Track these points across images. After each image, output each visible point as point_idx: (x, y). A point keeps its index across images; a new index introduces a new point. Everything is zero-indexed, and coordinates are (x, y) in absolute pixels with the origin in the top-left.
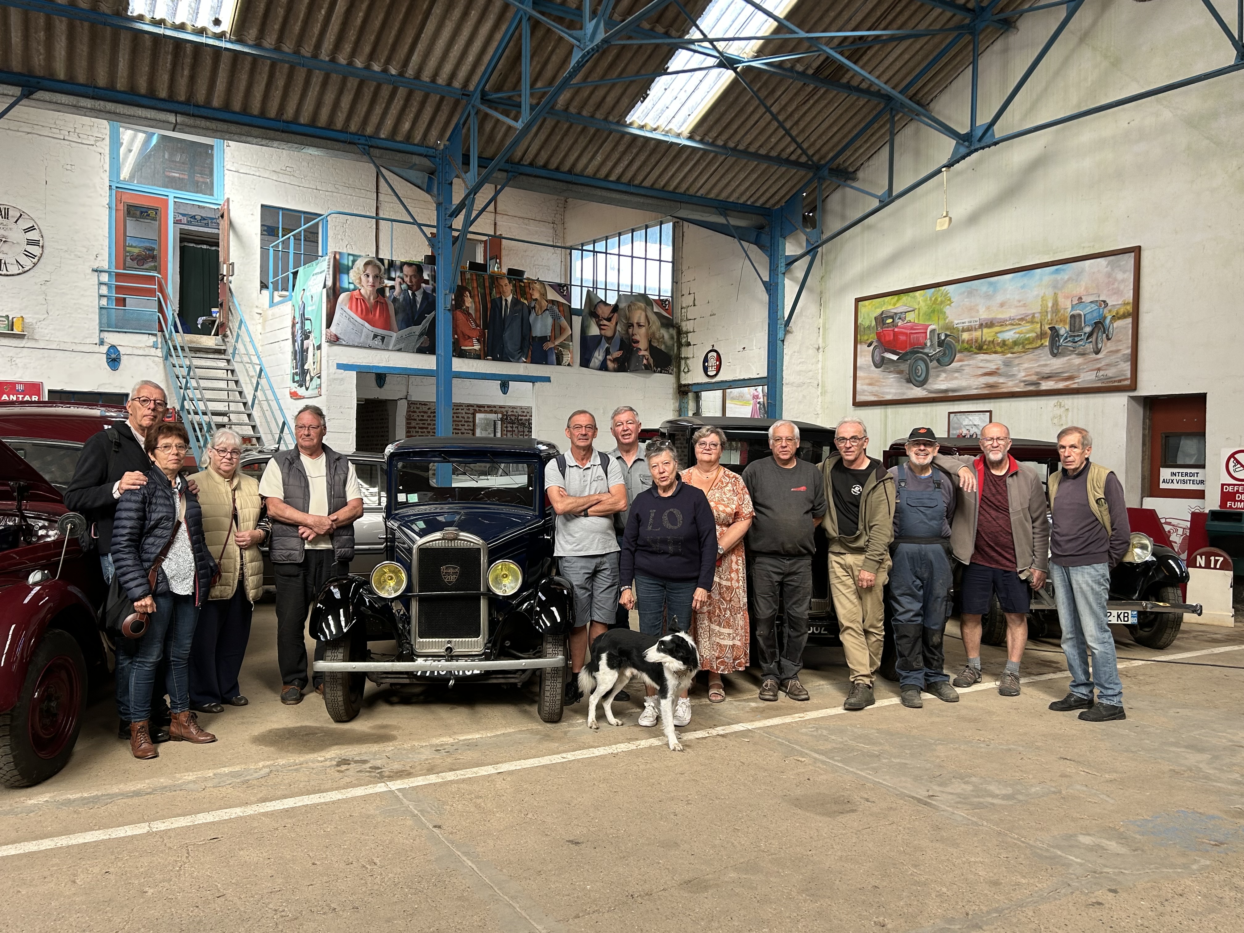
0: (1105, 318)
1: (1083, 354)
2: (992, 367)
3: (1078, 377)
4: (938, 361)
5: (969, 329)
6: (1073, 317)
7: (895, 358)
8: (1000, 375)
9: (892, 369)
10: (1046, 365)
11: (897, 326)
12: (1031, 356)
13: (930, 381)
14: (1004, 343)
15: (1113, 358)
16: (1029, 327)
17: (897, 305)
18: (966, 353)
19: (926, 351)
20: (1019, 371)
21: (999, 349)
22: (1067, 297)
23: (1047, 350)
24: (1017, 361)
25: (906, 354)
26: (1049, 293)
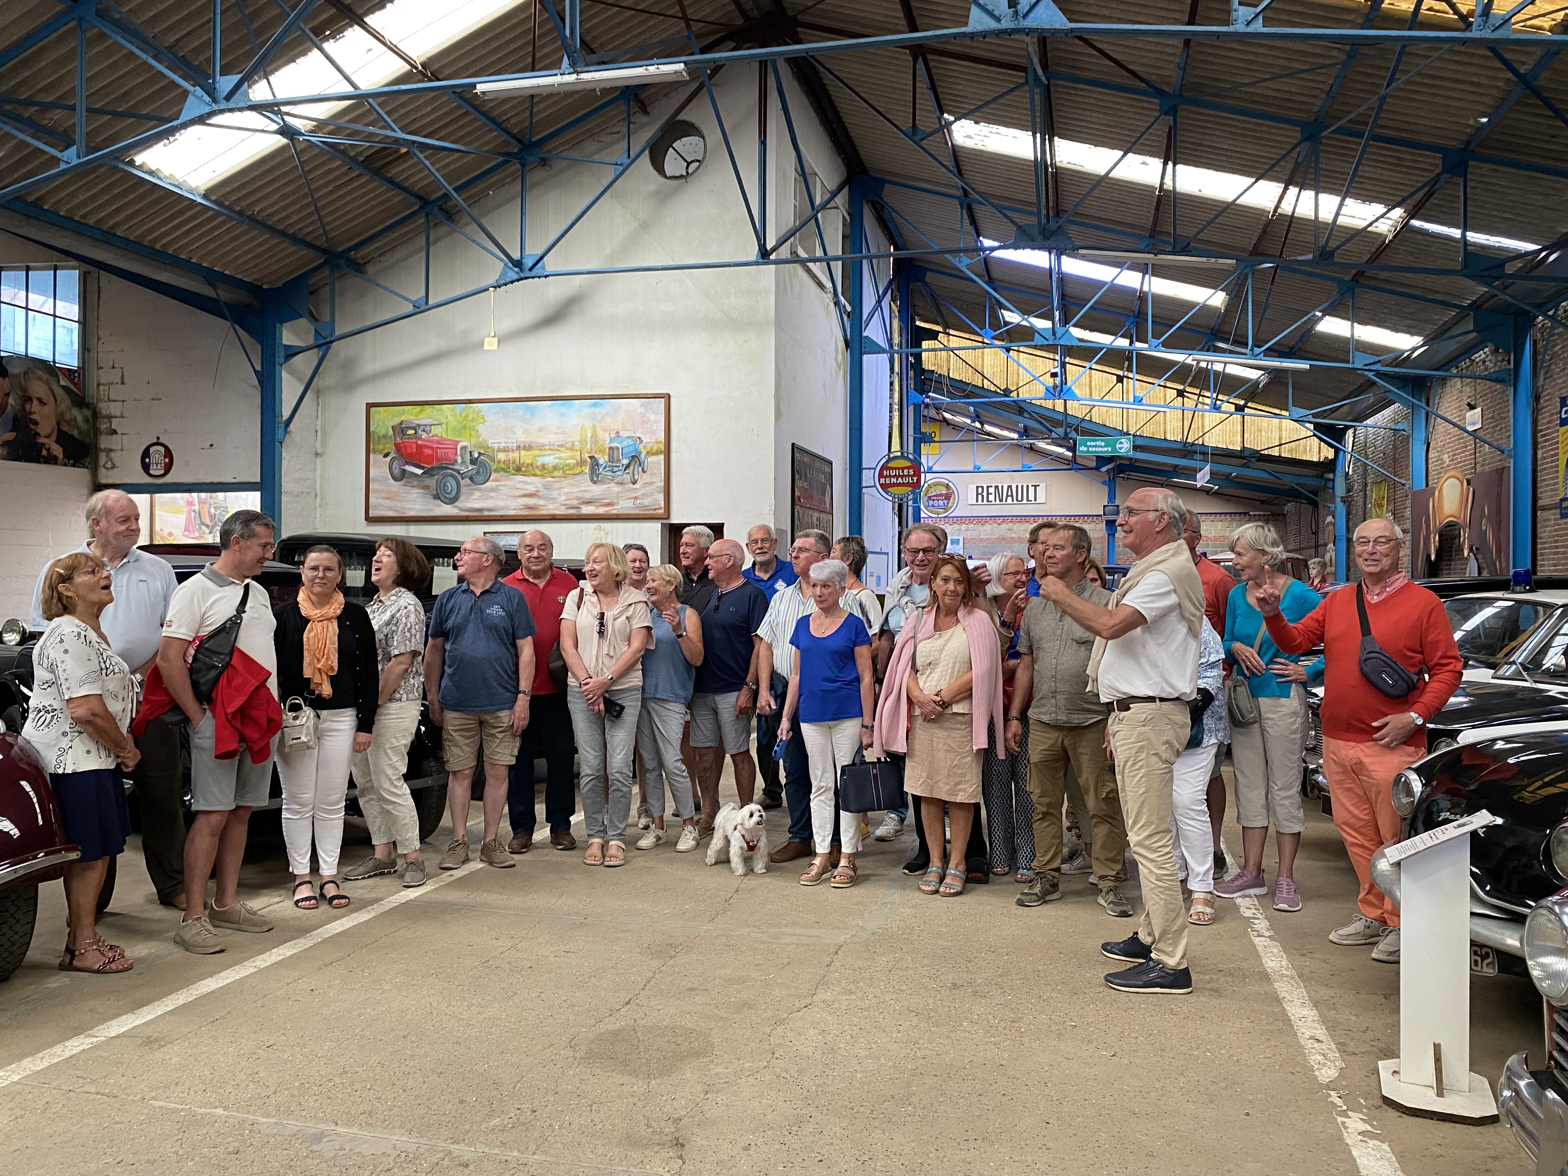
0: (640, 453)
1: (621, 484)
2: (532, 489)
3: (617, 504)
4: (471, 478)
5: (505, 450)
6: (611, 448)
7: (419, 472)
8: (540, 497)
9: (416, 483)
10: (586, 491)
11: (421, 439)
12: (571, 481)
13: (462, 498)
14: (543, 467)
15: (649, 489)
16: (569, 453)
17: (421, 416)
18: (502, 473)
19: (456, 467)
20: (560, 495)
21: (538, 472)
22: (605, 430)
23: (587, 477)
24: (557, 485)
25: (433, 469)
26: (588, 424)
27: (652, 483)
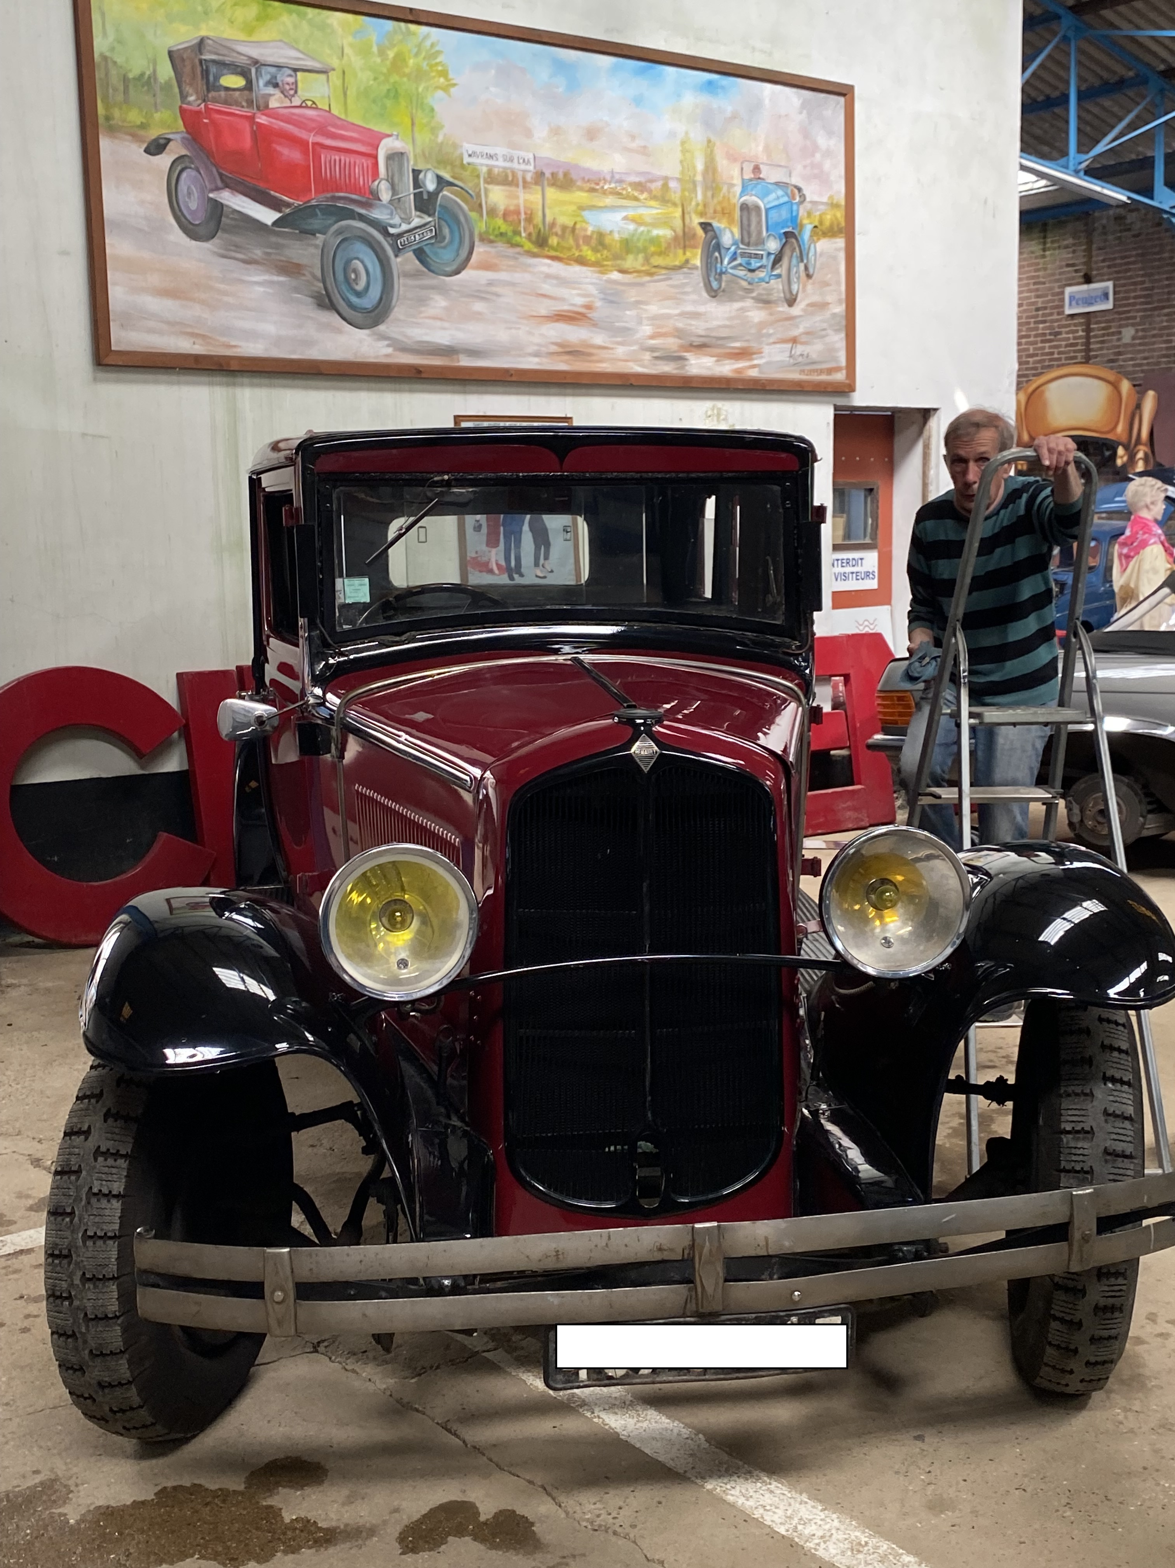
0: (802, 227)
1: (765, 302)
2: (575, 300)
3: (759, 353)
4: (420, 254)
5: (507, 180)
6: (744, 207)
7: (267, 216)
8: (595, 325)
9: (258, 253)
10: (696, 315)
11: (264, 108)
12: (662, 286)
13: (398, 312)
14: (600, 241)
15: (817, 321)
17: (262, 35)
18: (501, 247)
19: (377, 214)
20: (640, 322)
21: (588, 253)
22: (732, 157)
23: (697, 277)
24: (632, 295)
25: (309, 211)
26: (697, 135)
27: (823, 306)
